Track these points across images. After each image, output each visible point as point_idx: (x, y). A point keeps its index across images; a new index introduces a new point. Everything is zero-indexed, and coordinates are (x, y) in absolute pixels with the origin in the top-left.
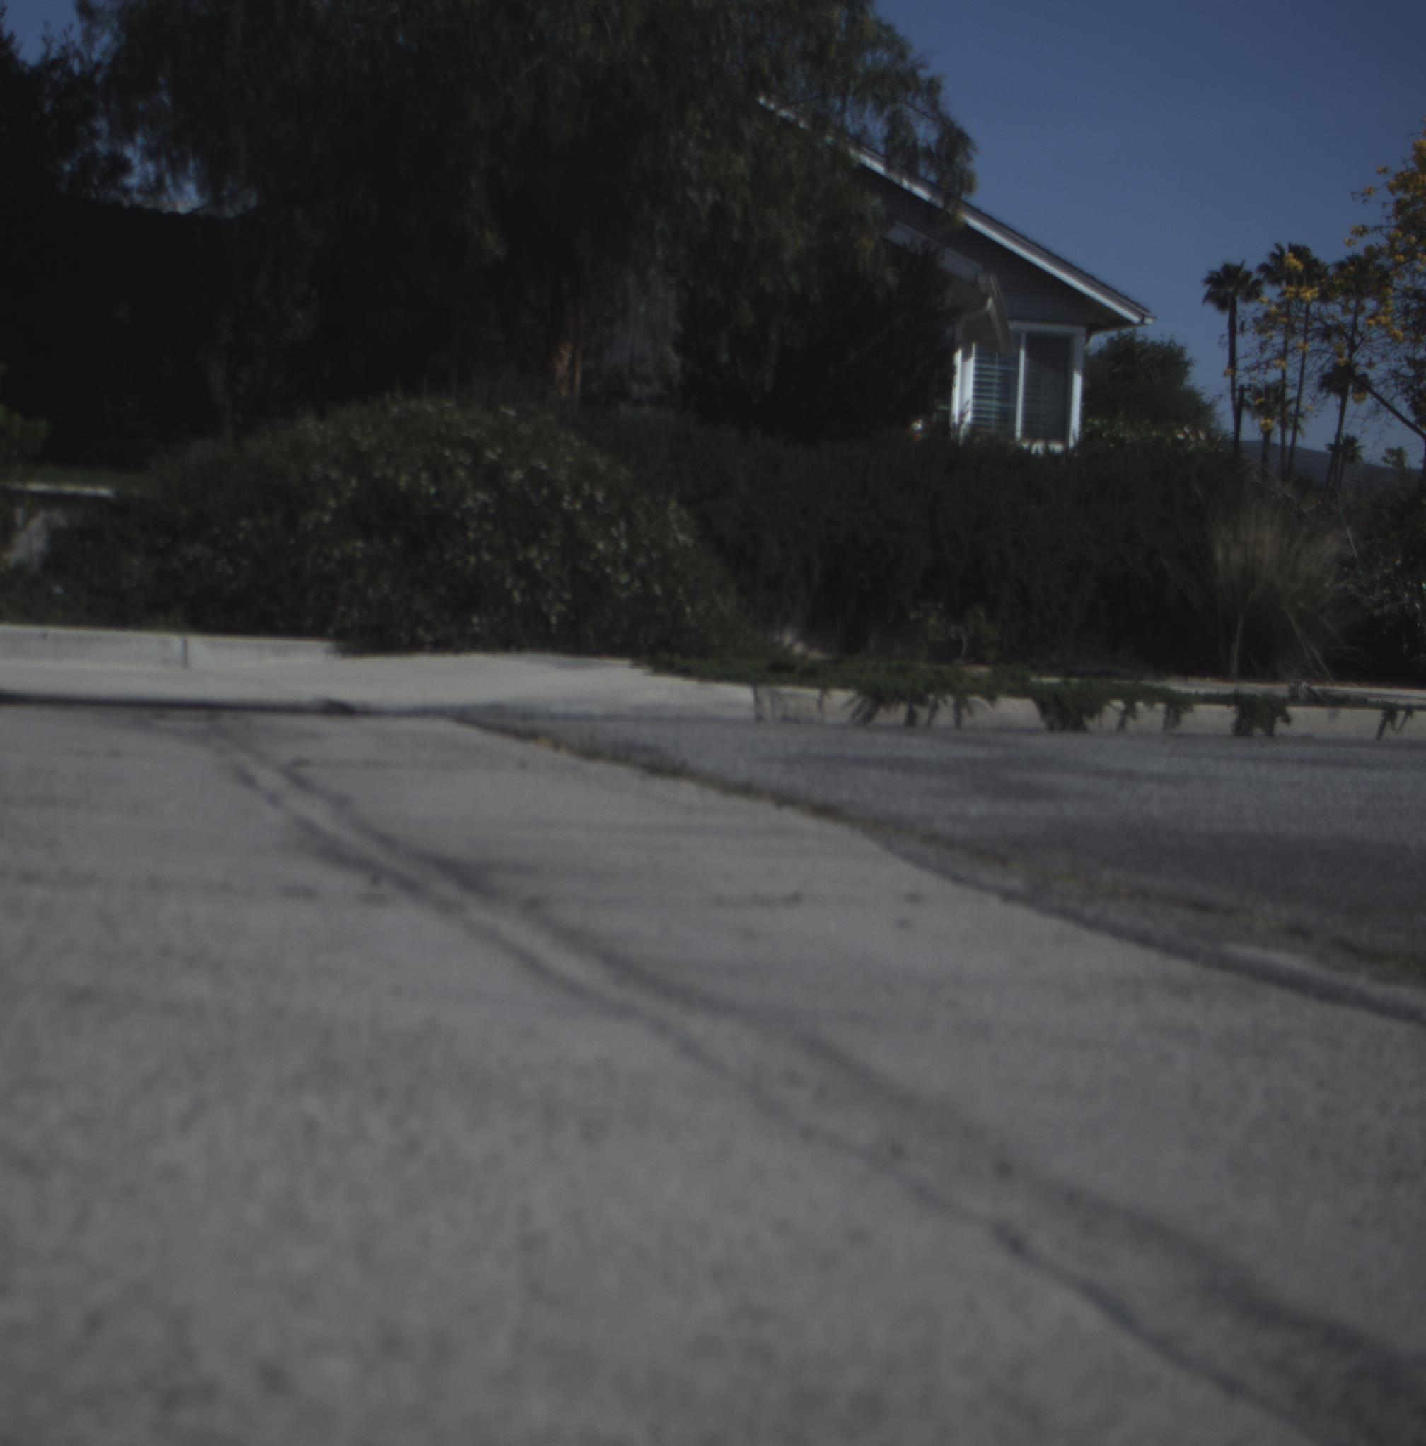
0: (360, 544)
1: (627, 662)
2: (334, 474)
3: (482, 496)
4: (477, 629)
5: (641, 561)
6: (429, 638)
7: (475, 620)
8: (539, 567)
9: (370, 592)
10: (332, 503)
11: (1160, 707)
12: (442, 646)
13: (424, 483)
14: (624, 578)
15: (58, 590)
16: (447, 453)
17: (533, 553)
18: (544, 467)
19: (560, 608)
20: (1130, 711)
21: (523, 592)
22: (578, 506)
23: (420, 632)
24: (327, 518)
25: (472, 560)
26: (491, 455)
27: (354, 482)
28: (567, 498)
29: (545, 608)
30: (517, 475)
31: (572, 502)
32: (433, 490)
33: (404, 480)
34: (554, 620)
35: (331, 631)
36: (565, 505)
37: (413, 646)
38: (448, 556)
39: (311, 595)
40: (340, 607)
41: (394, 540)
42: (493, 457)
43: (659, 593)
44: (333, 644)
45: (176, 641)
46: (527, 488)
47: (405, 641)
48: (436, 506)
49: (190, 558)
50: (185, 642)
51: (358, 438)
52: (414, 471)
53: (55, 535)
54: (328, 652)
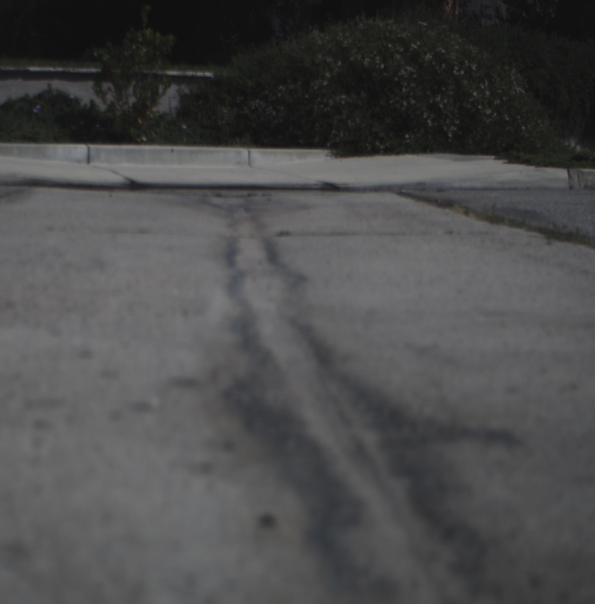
0: (343, 97)
1: (493, 157)
2: (329, 60)
3: (409, 69)
4: (408, 141)
5: (498, 102)
6: (382, 147)
7: (407, 136)
8: (441, 106)
9: (349, 122)
10: (328, 75)
12: (389, 151)
13: (378, 62)
14: (489, 112)
15: (184, 127)
16: (390, 46)
17: (438, 99)
18: (443, 51)
19: (454, 128)
21: (433, 121)
22: (462, 72)
23: (377, 143)
24: (325, 83)
25: (405, 104)
27: (340, 63)
28: (456, 68)
29: (445, 129)
30: (428, 57)
31: (459, 71)
32: (382, 66)
33: (367, 61)
34: (450, 135)
35: (328, 144)
37: (374, 151)
38: (391, 102)
39: (317, 125)
40: (334, 131)
41: (362, 94)
42: (415, 47)
43: (508, 119)
44: (330, 151)
45: (244, 152)
46: (434, 63)
47: (369, 149)
48: (384, 75)
49: (253, 108)
50: (249, 152)
51: (341, 39)
52: (372, 56)
53: (183, 98)
54: (327, 156)
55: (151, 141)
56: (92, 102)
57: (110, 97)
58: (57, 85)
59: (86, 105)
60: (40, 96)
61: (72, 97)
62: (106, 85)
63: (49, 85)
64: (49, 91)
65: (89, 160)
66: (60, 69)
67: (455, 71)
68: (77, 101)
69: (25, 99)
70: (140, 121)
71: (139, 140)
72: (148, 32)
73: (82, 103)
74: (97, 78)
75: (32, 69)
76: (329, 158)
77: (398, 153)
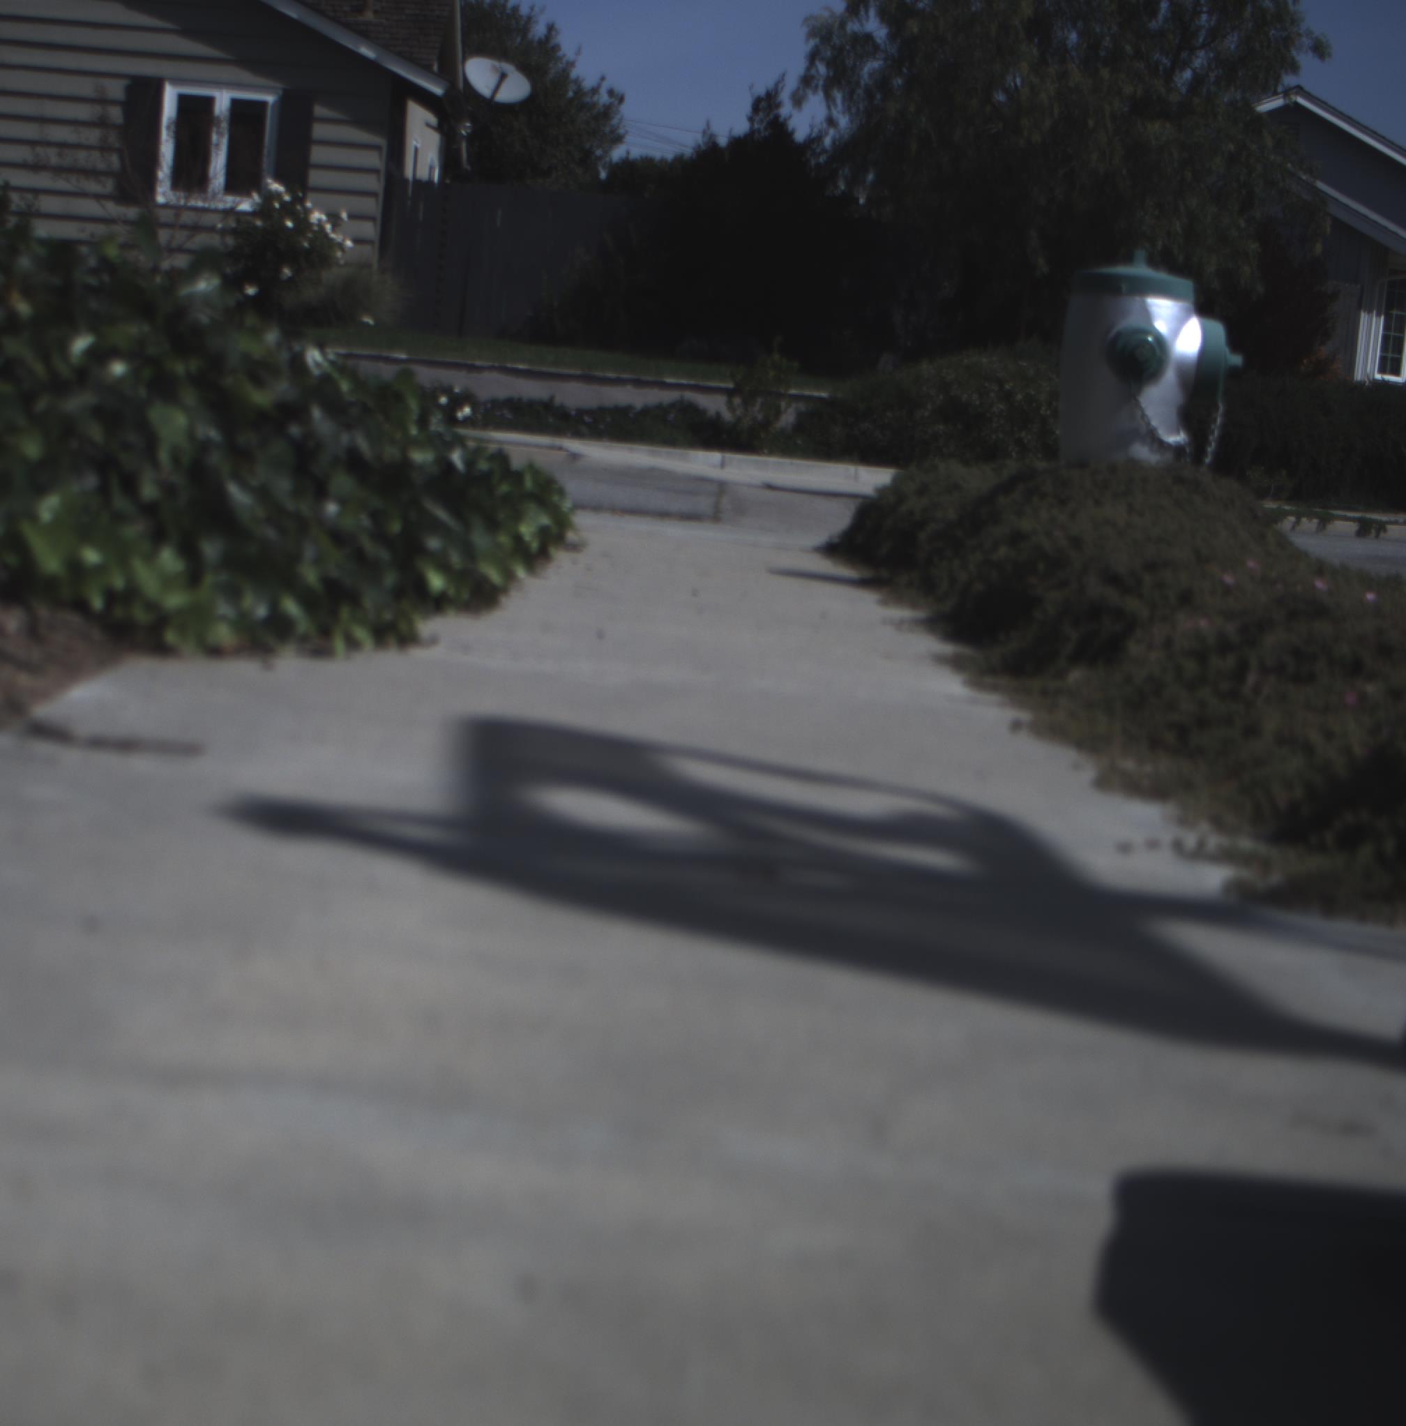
0: (941, 427)
2: (932, 392)
3: (1001, 407)
8: (1026, 441)
11: (1315, 521)
13: (974, 398)
15: (799, 442)
16: (987, 384)
17: (1023, 434)
18: (1033, 393)
20: (1298, 522)
22: (1048, 412)
24: (927, 414)
25: (994, 437)
26: (1007, 387)
27: (941, 397)
28: (1043, 408)
30: (1019, 397)
32: (978, 403)
33: (965, 397)
36: (1042, 412)
38: (982, 434)
41: (958, 425)
46: (1024, 403)
48: (979, 410)
49: (863, 429)
51: (946, 375)
52: (970, 392)
53: (800, 415)
55: (771, 453)
56: (718, 415)
57: (738, 412)
58: (689, 396)
59: (712, 416)
60: (672, 405)
61: (701, 407)
62: (737, 401)
63: (682, 396)
64: (681, 401)
65: (723, 465)
66: (692, 382)
68: (705, 411)
69: (659, 406)
70: (763, 435)
71: (760, 452)
72: (776, 357)
73: (709, 414)
74: (730, 393)
75: (669, 380)
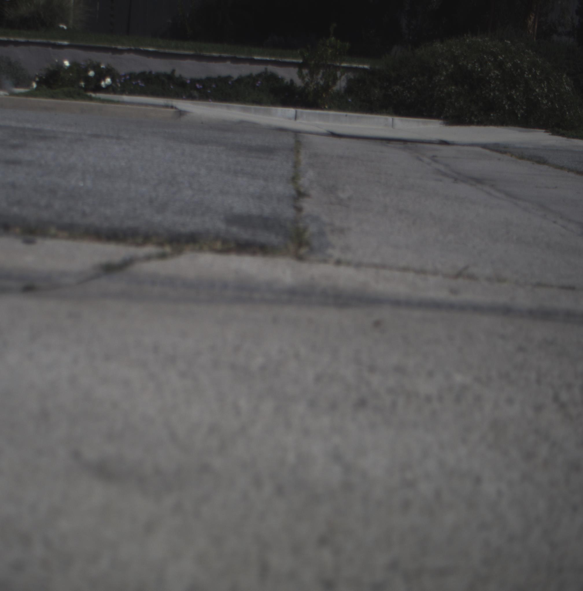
0: (453, 87)
1: (544, 131)
2: (446, 63)
3: (496, 72)
4: (492, 118)
5: (551, 96)
6: (475, 121)
7: (492, 115)
8: (515, 97)
9: (456, 104)
10: (444, 73)
12: (480, 123)
13: (477, 67)
14: (545, 102)
15: (350, 100)
16: (485, 56)
17: (513, 92)
18: (519, 62)
19: (522, 111)
21: (509, 106)
22: (530, 76)
23: (473, 118)
24: (442, 78)
25: (492, 94)
27: (452, 66)
28: (526, 73)
29: (516, 112)
30: (509, 65)
31: (528, 75)
32: (479, 70)
33: (470, 66)
34: (519, 116)
35: (442, 117)
37: (470, 123)
38: (483, 92)
39: (436, 104)
40: (446, 109)
41: (465, 86)
42: (501, 58)
43: (557, 107)
44: (443, 121)
45: (390, 118)
46: (512, 69)
47: (467, 121)
48: (480, 75)
49: (395, 91)
50: (393, 119)
51: (454, 50)
52: (473, 62)
53: (349, 81)
54: (441, 124)
55: (330, 108)
56: (292, 81)
57: (307, 80)
58: (271, 68)
59: (287, 82)
60: (259, 75)
61: (280, 77)
62: (305, 71)
63: (266, 69)
64: (266, 72)
65: (296, 118)
66: (273, 59)
67: (525, 75)
68: (282, 79)
69: (250, 76)
70: (324, 96)
71: (323, 107)
72: (333, 39)
73: (285, 81)
74: (300, 66)
75: (256, 58)
76: (442, 125)
77: (485, 125)
